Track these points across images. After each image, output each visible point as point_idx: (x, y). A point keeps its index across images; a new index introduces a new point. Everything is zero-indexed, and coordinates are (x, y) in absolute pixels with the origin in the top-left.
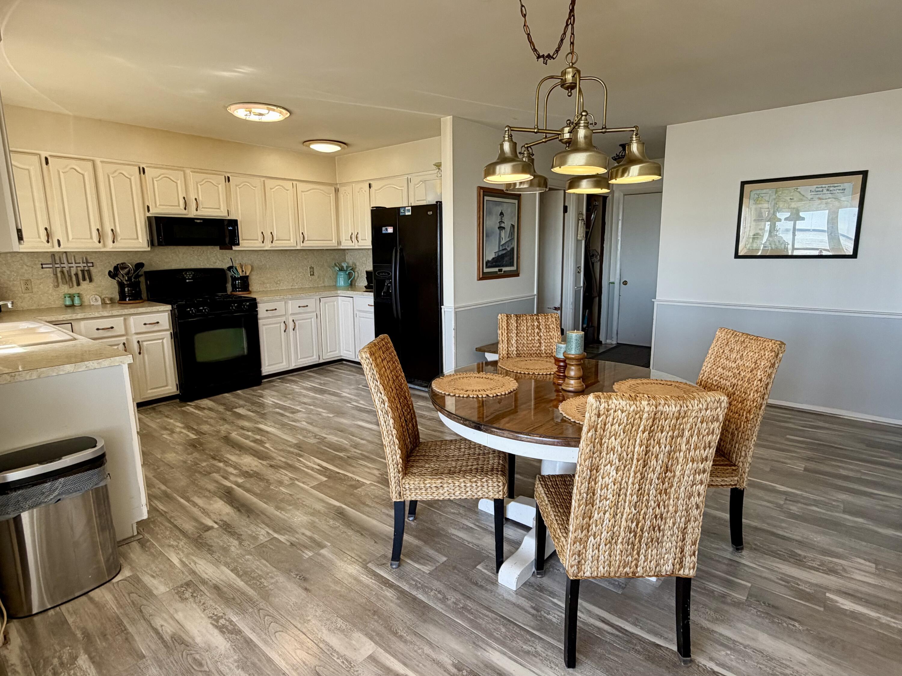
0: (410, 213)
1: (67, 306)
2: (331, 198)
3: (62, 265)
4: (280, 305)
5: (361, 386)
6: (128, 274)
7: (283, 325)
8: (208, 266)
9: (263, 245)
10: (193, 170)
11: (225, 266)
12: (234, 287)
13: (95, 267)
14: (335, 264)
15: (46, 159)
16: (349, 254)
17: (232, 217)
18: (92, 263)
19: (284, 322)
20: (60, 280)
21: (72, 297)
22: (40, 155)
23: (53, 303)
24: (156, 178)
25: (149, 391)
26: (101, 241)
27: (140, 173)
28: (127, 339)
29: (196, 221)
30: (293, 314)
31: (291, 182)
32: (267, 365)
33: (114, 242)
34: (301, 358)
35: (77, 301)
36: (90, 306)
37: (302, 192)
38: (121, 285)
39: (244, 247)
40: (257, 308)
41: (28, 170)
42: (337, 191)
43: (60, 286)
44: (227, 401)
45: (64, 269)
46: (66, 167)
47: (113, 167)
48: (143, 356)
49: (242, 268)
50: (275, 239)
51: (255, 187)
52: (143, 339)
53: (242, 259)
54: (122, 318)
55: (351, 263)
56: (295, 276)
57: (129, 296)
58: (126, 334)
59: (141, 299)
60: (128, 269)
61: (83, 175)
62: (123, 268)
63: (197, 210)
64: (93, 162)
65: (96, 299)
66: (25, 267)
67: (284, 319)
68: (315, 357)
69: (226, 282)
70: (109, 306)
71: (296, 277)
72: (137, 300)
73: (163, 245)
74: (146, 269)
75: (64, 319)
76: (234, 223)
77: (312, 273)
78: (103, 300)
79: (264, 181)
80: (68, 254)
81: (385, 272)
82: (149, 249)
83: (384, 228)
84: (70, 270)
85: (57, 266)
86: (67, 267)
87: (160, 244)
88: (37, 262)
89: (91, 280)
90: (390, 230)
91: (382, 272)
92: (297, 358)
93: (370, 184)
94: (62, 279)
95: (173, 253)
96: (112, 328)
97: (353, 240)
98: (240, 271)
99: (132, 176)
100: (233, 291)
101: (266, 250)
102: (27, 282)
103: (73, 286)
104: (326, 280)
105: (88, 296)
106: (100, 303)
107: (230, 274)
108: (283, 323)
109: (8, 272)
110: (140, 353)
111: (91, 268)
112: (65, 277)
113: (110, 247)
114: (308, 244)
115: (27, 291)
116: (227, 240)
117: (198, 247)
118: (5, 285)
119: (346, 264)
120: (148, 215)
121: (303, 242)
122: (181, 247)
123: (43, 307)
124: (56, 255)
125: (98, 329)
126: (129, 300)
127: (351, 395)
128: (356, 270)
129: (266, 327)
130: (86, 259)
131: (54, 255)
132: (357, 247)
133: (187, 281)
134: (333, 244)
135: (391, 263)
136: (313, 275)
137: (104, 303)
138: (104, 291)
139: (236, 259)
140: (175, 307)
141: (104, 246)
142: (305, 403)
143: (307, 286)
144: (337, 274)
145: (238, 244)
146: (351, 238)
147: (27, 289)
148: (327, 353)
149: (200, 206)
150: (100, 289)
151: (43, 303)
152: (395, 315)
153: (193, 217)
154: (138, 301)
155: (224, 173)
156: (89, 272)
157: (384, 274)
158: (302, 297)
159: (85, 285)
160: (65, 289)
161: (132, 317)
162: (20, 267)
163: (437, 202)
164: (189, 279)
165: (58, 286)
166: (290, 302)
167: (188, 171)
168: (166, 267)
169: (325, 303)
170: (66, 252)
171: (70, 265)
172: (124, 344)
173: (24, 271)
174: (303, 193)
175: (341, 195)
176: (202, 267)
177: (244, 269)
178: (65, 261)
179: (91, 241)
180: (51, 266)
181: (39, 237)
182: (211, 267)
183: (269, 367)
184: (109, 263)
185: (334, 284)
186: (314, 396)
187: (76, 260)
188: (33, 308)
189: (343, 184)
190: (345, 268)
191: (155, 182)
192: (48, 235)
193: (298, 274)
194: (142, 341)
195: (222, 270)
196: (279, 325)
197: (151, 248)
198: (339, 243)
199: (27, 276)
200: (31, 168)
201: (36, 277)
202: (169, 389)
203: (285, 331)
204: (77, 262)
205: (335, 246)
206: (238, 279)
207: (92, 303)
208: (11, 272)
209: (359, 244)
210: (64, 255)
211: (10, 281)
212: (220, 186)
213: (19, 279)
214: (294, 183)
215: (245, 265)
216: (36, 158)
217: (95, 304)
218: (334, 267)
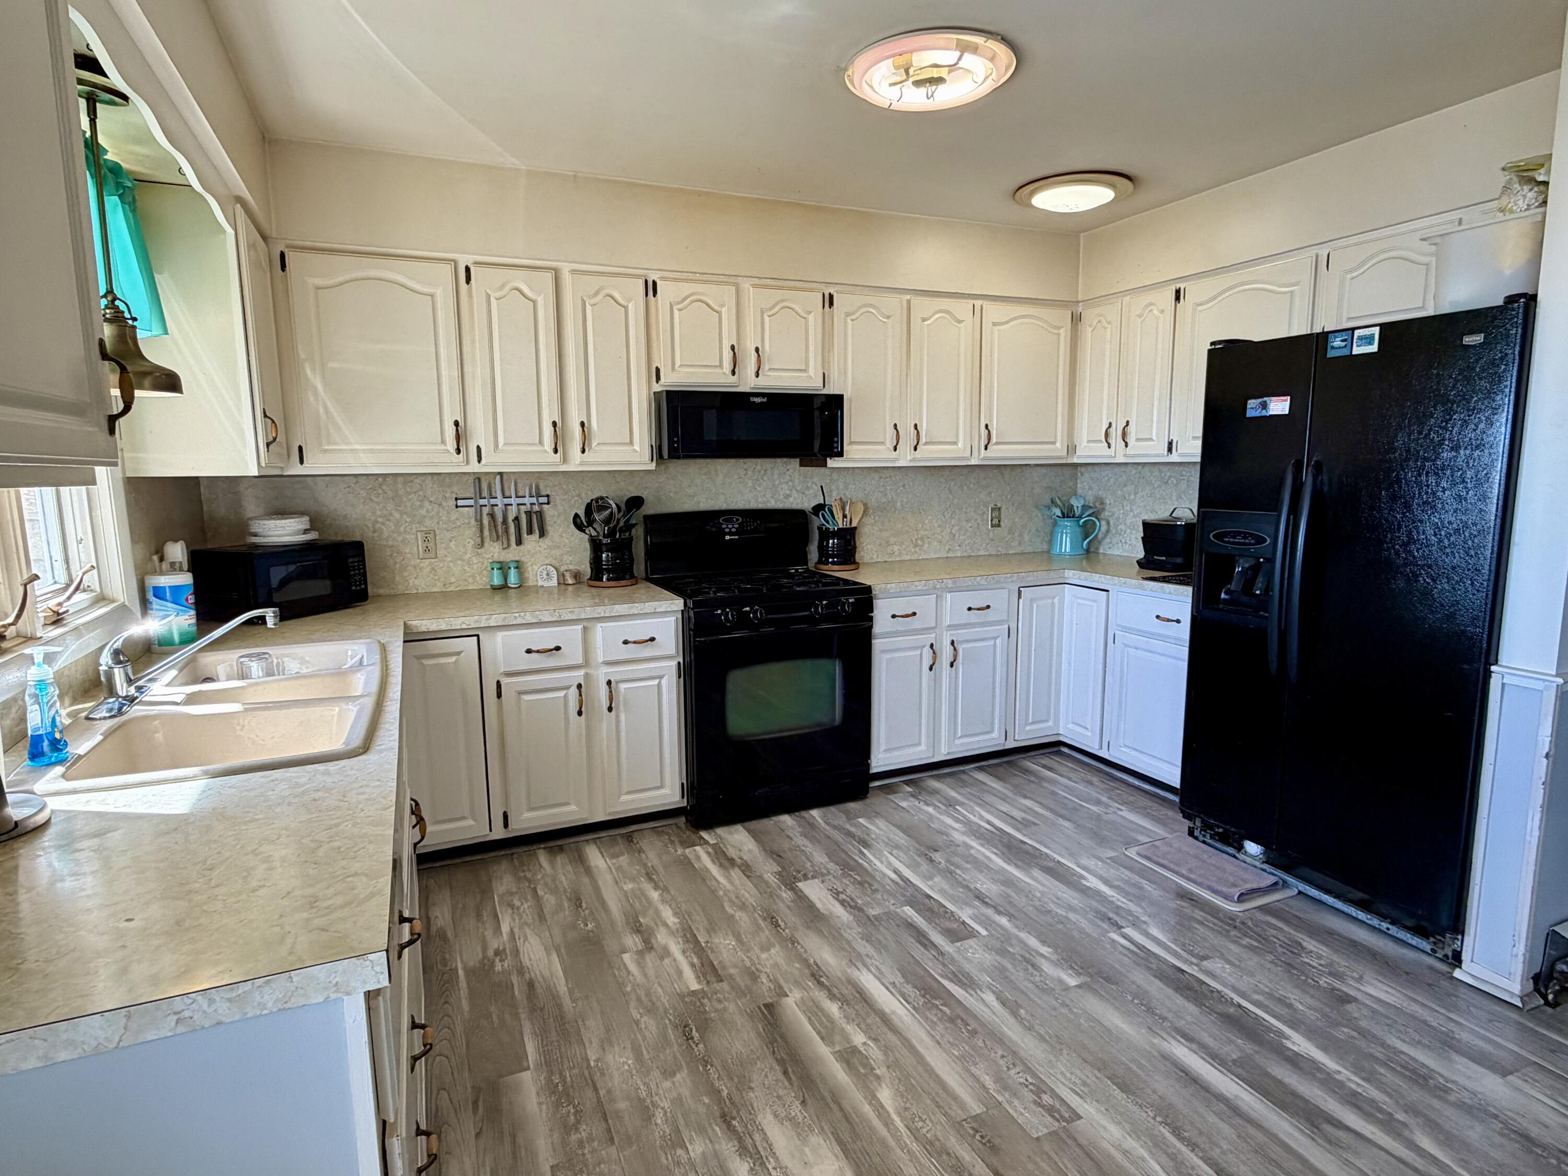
0: (1374, 348)
1: (495, 588)
2: (1062, 338)
3: (493, 501)
4: (924, 604)
5: (1132, 853)
6: (607, 521)
7: (927, 653)
8: (773, 504)
9: (894, 455)
10: (757, 281)
11: (807, 504)
12: (823, 549)
13: (552, 504)
14: (1053, 501)
15: (468, 269)
16: (1086, 475)
17: (832, 389)
18: (548, 496)
19: (932, 646)
20: (486, 533)
21: (503, 568)
22: (455, 262)
23: (470, 580)
24: (679, 303)
25: (624, 798)
26: (560, 449)
27: (647, 295)
28: (587, 676)
29: (753, 399)
30: (952, 627)
31: (971, 302)
32: (883, 748)
33: (583, 451)
34: (961, 737)
35: (513, 579)
36: (537, 589)
37: (994, 324)
38: (596, 546)
39: (854, 460)
40: (872, 612)
41: (432, 296)
42: (1076, 319)
43: (486, 544)
44: (786, 845)
45: (496, 508)
46: (502, 287)
47: (595, 283)
48: (617, 716)
49: (843, 509)
50: (923, 439)
51: (888, 317)
52: (618, 678)
53: (846, 487)
54: (579, 627)
55: (1090, 499)
56: (956, 528)
57: (609, 571)
58: (587, 663)
59: (632, 576)
60: (610, 510)
61: (534, 302)
62: (602, 508)
63: (757, 376)
64: (557, 273)
65: (548, 575)
66: (427, 504)
67: (930, 638)
68: (995, 734)
69: (806, 541)
70: (570, 588)
71: (959, 530)
72: (624, 579)
73: (678, 458)
74: (649, 509)
75: (464, 626)
76: (838, 400)
77: (996, 521)
78: (561, 576)
79: (909, 302)
80: (505, 477)
81: (1245, 535)
82: (652, 466)
83: (1252, 403)
84: (506, 509)
85: (482, 502)
86: (500, 506)
87: (674, 454)
88: (448, 495)
89: (542, 534)
90: (1279, 406)
91: (1235, 534)
92: (953, 735)
93: (1178, 292)
94: (490, 530)
95: (705, 474)
96: (558, 648)
97: (1112, 442)
98: (838, 516)
99: (629, 300)
100: (820, 562)
101: (899, 468)
102: (429, 536)
103: (509, 545)
104: (1027, 538)
105: (535, 567)
106: (554, 582)
107: (817, 521)
108: (928, 647)
109: (397, 516)
110: (610, 709)
111: (545, 506)
112: (495, 526)
113: (576, 461)
114: (999, 453)
115: (427, 556)
116: (817, 444)
117: (754, 460)
118: (390, 543)
119: (1082, 502)
120: (657, 388)
121: (986, 448)
122: (721, 461)
123: (452, 588)
124: (483, 480)
125: (529, 651)
126: (608, 580)
127: (1111, 886)
128: (1106, 514)
129: (889, 656)
130: (537, 488)
131: (479, 479)
132: (1121, 459)
133: (727, 537)
134: (1056, 451)
135: (1277, 508)
136: (999, 526)
137: (562, 583)
138: (565, 558)
139: (833, 487)
140: (690, 603)
141: (565, 460)
142: (980, 897)
143: (982, 553)
144: (1055, 524)
145: (840, 454)
146: (1107, 435)
147: (427, 550)
148: (1027, 724)
149: (766, 366)
150: (557, 552)
151: (453, 580)
152: (1274, 666)
153: (748, 390)
154: (623, 583)
155: (822, 286)
156: (540, 514)
157: (1238, 539)
158: (979, 584)
159: (531, 542)
160: (494, 551)
161: (599, 625)
162: (418, 503)
163: (1511, 300)
164: (730, 534)
165: (482, 544)
166: (949, 596)
167: (746, 285)
168: (688, 506)
169: (1032, 600)
170: (501, 474)
171: (507, 501)
172: (579, 686)
173: (423, 512)
174: (996, 328)
175: (1087, 332)
176: (761, 506)
177: (847, 512)
178: (499, 494)
179: (540, 448)
180: (471, 502)
181: (443, 442)
182: (780, 506)
183: (888, 755)
184: (579, 495)
185: (1045, 547)
186: (1002, 871)
187: (519, 488)
188: (435, 590)
189: (1092, 302)
190: (1077, 513)
191: (676, 313)
192: (458, 437)
193: (964, 523)
194: (617, 682)
195: (801, 513)
196: (918, 652)
197: (657, 464)
198: (1071, 449)
199: (429, 524)
200: (439, 292)
201: (445, 526)
202: (666, 796)
203: (931, 669)
204: (520, 494)
205: (1061, 458)
206: (834, 534)
207: (540, 583)
208: (401, 514)
209: (1129, 450)
210: (498, 477)
211: (399, 533)
212: (811, 318)
213: (414, 530)
214: (978, 303)
215: (852, 503)
216: (448, 269)
217: (546, 584)
218: (1049, 508)
